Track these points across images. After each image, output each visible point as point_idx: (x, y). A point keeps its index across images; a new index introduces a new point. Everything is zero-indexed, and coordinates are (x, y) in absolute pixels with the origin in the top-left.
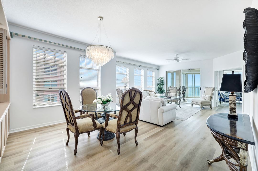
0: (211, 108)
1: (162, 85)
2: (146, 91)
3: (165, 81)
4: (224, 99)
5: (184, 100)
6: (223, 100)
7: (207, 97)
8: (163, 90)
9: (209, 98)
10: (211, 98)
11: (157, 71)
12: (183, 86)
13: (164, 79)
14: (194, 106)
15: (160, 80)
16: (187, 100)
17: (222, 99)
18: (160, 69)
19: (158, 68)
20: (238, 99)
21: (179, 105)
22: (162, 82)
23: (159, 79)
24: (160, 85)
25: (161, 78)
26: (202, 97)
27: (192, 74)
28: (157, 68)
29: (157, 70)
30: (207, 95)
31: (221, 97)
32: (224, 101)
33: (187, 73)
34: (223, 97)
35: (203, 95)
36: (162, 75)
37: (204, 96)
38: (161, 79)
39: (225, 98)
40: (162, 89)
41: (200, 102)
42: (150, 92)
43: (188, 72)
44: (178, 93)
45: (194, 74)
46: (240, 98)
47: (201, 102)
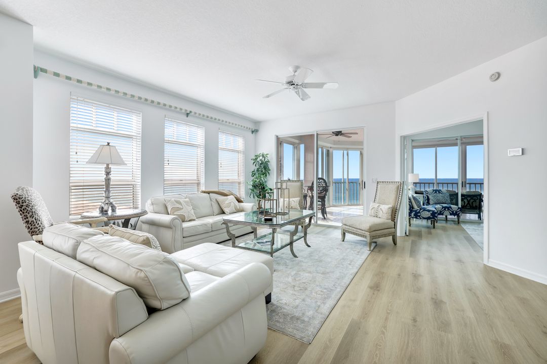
0: (395, 243)
1: (266, 176)
2: (209, 193)
3: (273, 165)
4: (419, 212)
5: (324, 212)
6: (417, 216)
7: (384, 210)
8: (266, 190)
9: (390, 212)
10: (394, 213)
11: (251, 136)
12: (319, 179)
13: (269, 158)
14: (349, 236)
15: (258, 160)
16: (331, 213)
17: (414, 213)
18: (259, 132)
19: (255, 128)
20: (447, 209)
21: (305, 240)
22: (263, 168)
23: (256, 159)
24: (257, 174)
25: (263, 155)
26: (370, 211)
27: (343, 149)
28: (253, 127)
29: (253, 132)
30: (384, 204)
31: (412, 206)
32: (419, 216)
33: (331, 148)
34: (416, 207)
35: (372, 205)
36: (267, 148)
37: (376, 205)
38: (261, 158)
39: (421, 209)
40: (264, 188)
41: (366, 226)
42: (220, 198)
43: (334, 144)
44: (309, 196)
45: (347, 149)
46: (451, 208)
47: (370, 228)
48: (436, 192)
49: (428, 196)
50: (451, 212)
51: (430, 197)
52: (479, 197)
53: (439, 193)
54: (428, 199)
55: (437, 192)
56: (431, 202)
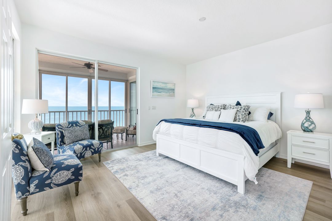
48: (72, 126)
49: (62, 133)
50: (93, 151)
51: (66, 133)
52: (111, 125)
53: (76, 125)
54: (63, 136)
55: (74, 125)
56: (66, 140)
